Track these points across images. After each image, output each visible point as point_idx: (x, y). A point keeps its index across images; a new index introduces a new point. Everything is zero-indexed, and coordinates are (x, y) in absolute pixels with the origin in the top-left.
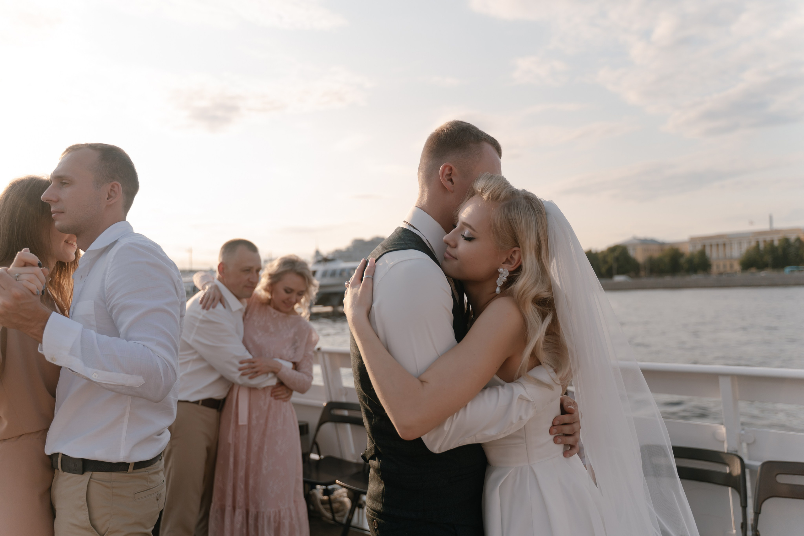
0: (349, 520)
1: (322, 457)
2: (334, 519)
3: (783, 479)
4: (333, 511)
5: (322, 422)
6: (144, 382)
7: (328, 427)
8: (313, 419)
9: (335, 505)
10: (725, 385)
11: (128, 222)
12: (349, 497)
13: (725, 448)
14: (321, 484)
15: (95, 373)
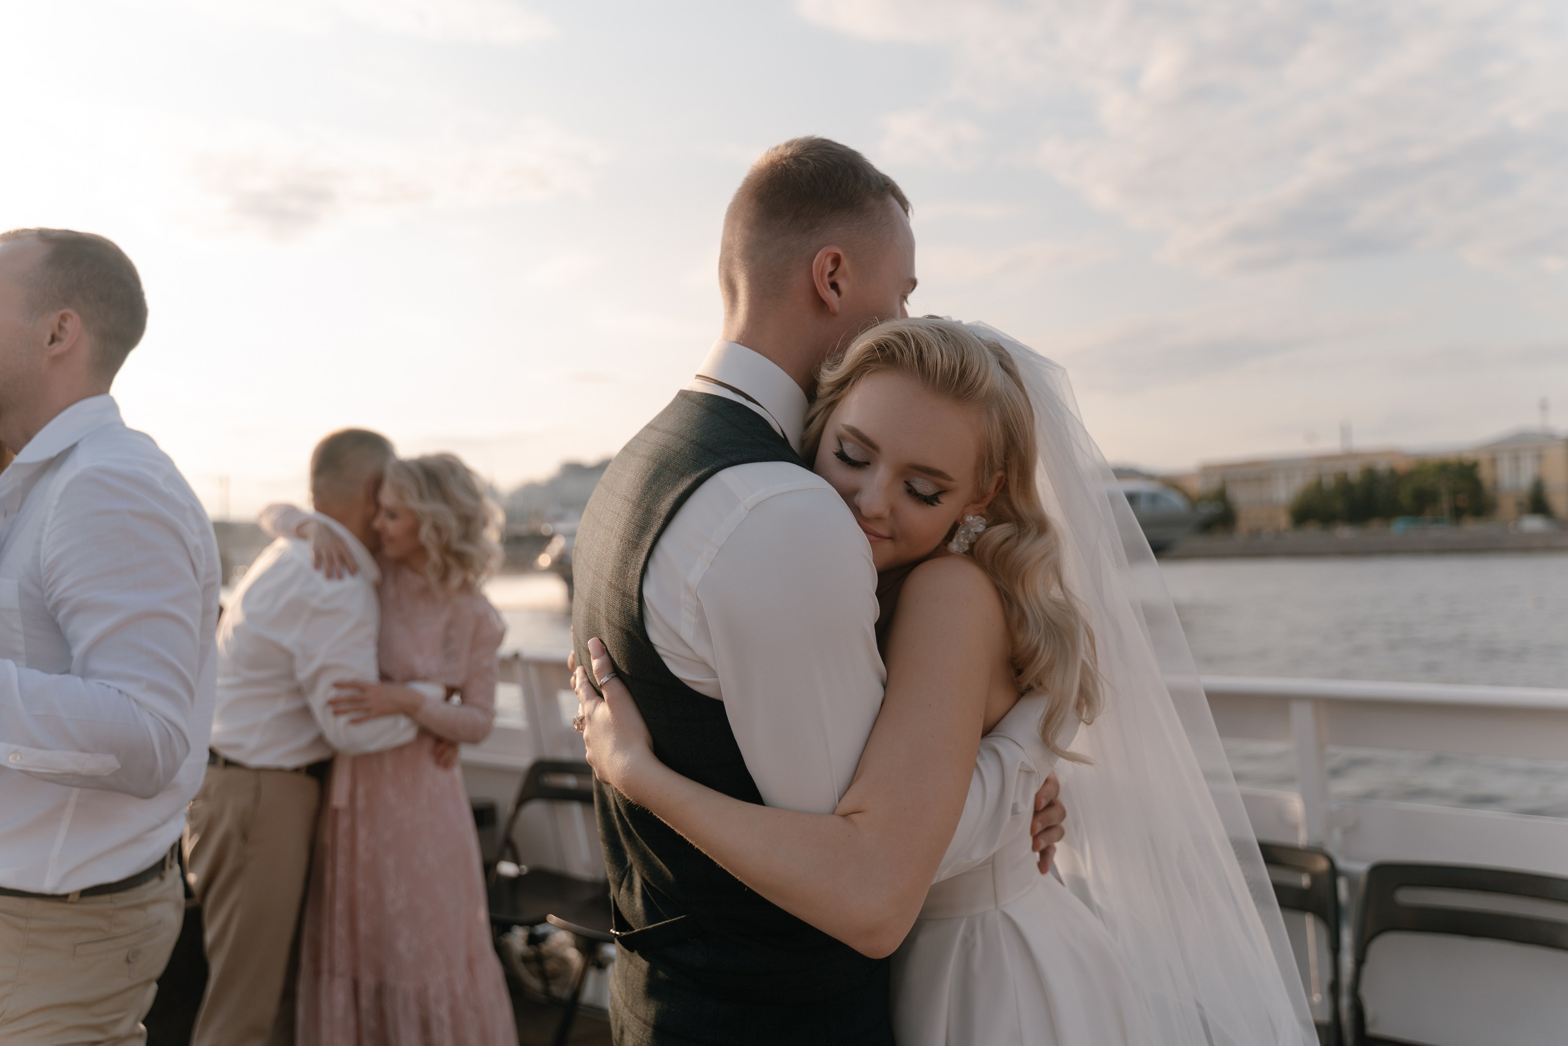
0: (577, 993)
1: (525, 868)
2: (547, 992)
3: (1408, 897)
4: (545, 977)
5: (523, 800)
6: (119, 766)
7: (535, 810)
8: (505, 796)
9: (551, 966)
10: (1302, 716)
11: (112, 399)
12: (578, 947)
13: (1302, 839)
14: (522, 924)
15: (15, 752)
